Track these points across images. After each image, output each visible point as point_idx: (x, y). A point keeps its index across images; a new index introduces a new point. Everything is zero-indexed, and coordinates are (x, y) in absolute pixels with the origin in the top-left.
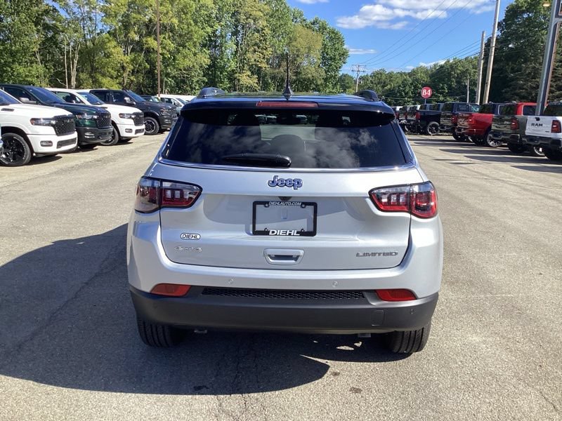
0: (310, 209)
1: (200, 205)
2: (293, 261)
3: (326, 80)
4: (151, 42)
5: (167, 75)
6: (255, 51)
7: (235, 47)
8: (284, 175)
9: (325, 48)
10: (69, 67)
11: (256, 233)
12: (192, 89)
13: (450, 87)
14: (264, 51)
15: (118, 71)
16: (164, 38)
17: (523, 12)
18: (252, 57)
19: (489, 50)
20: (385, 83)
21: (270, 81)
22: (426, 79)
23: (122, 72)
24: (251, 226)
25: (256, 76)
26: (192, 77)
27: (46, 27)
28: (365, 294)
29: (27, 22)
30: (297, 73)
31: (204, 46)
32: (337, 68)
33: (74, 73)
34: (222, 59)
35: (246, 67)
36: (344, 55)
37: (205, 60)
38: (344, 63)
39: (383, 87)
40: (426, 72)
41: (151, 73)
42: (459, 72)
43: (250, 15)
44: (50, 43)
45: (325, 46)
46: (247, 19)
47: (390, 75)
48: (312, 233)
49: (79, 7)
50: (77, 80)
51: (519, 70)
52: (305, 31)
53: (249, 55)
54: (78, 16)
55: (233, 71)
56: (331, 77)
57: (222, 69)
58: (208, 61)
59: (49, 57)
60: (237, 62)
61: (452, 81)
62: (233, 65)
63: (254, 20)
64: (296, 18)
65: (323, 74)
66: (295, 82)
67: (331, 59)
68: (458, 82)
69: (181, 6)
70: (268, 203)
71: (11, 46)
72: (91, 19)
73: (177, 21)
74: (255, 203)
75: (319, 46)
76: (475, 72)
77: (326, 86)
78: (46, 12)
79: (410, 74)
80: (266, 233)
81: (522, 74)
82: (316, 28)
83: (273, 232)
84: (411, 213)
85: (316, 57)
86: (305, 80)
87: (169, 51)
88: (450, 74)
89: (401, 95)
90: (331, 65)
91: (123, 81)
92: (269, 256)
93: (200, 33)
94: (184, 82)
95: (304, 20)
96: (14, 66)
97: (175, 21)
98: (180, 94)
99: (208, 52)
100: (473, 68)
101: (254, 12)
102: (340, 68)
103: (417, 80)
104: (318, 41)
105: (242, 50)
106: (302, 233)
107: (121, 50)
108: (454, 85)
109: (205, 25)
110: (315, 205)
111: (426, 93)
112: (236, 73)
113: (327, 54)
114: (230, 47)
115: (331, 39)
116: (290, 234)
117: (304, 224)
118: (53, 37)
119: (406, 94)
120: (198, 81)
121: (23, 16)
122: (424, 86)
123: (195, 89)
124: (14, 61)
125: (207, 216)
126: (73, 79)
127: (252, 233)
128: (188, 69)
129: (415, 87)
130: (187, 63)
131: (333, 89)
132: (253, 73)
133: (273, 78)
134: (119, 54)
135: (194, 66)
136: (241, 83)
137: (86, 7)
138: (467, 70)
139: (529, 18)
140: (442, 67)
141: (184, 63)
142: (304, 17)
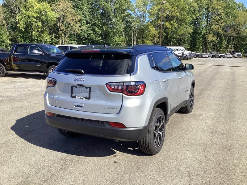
0: (88, 89)
2: (81, 108)
4: (167, 24)
5: (174, 38)
6: (216, 24)
7: (206, 23)
10: (134, 37)
12: (184, 43)
14: (221, 24)
15: (153, 38)
16: (173, 22)
18: (214, 27)
21: (223, 38)
23: (154, 38)
24: (71, 94)
25: (216, 36)
26: (184, 38)
27: (127, 21)
28: (105, 123)
29: (120, 20)
30: (238, 34)
31: (192, 24)
33: (135, 40)
34: (199, 29)
35: (211, 32)
37: (191, 30)
41: (166, 38)
43: (215, 8)
44: (128, 28)
46: (213, 10)
48: (89, 98)
49: (140, 12)
50: (137, 42)
53: (213, 26)
54: (139, 16)
55: (205, 34)
57: (199, 34)
58: (192, 31)
59: (127, 33)
60: (207, 30)
62: (204, 31)
63: (217, 10)
64: (240, 7)
69: (182, 8)
70: (76, 86)
71: (114, 30)
72: (144, 17)
73: (179, 14)
74: (72, 87)
78: (127, 16)
80: (75, 97)
83: (77, 97)
84: (123, 93)
86: (243, 36)
87: (174, 27)
91: (155, 41)
92: (75, 105)
93: (189, 18)
94: (181, 40)
95: (244, 8)
96: (114, 37)
97: (178, 14)
98: (179, 46)
99: (193, 26)
101: (217, 6)
105: (209, 24)
106: (86, 98)
107: (154, 28)
109: (192, 15)
110: (90, 88)
112: (206, 35)
114: (204, 23)
116: (82, 98)
117: (87, 95)
118: (129, 25)
120: (187, 40)
121: (118, 18)
123: (186, 43)
124: (114, 36)
126: (135, 42)
127: (71, 97)
128: (183, 35)
130: (183, 32)
132: (214, 35)
133: (225, 36)
134: (153, 31)
135: (185, 33)
136: (208, 39)
137: (142, 12)
141: (181, 32)
142: (244, 6)
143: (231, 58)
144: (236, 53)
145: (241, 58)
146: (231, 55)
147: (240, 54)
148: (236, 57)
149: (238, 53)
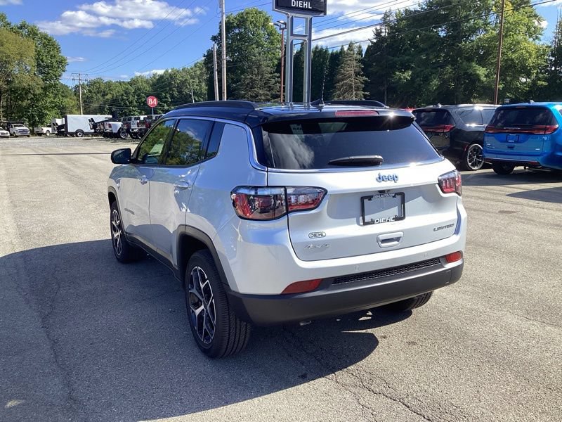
0: (399, 197)
1: (325, 205)
2: (396, 243)
3: (45, 89)
8: (386, 172)
9: (39, 55)
11: (365, 224)
13: (172, 97)
17: (235, 27)
19: (221, 61)
20: (104, 92)
22: (148, 88)
24: (361, 218)
28: (441, 260)
30: (9, 83)
32: (56, 76)
36: (62, 62)
38: (64, 71)
39: (103, 96)
40: (147, 82)
42: (179, 82)
45: (38, 53)
47: (109, 84)
48: (403, 217)
51: (239, 81)
52: (12, 36)
56: (51, 86)
61: (173, 90)
65: (41, 82)
66: (7, 91)
67: (48, 66)
68: (180, 92)
70: (372, 196)
75: (33, 53)
76: (193, 82)
77: (46, 95)
79: (131, 83)
80: (372, 222)
81: (242, 85)
82: (25, 32)
83: (377, 221)
84: (457, 193)
85: (30, 64)
86: (17, 89)
88: (170, 84)
89: (125, 104)
90: (49, 73)
92: (380, 241)
95: (8, 24)
100: (191, 78)
102: (60, 76)
103: (139, 89)
104: (31, 48)
106: (397, 219)
108: (176, 94)
110: (402, 195)
111: (152, 102)
113: (43, 62)
115: (45, 46)
116: (388, 221)
119: (131, 103)
122: (148, 95)
125: (329, 215)
127: (362, 224)
129: (138, 96)
131: (54, 99)
138: (186, 80)
139: (240, 33)
140: (161, 77)
142: (8, 20)
143: (8, 137)
144: (15, 126)
145: (28, 136)
146: (5, 132)
147: (25, 128)
148: (17, 136)
149: (20, 126)
